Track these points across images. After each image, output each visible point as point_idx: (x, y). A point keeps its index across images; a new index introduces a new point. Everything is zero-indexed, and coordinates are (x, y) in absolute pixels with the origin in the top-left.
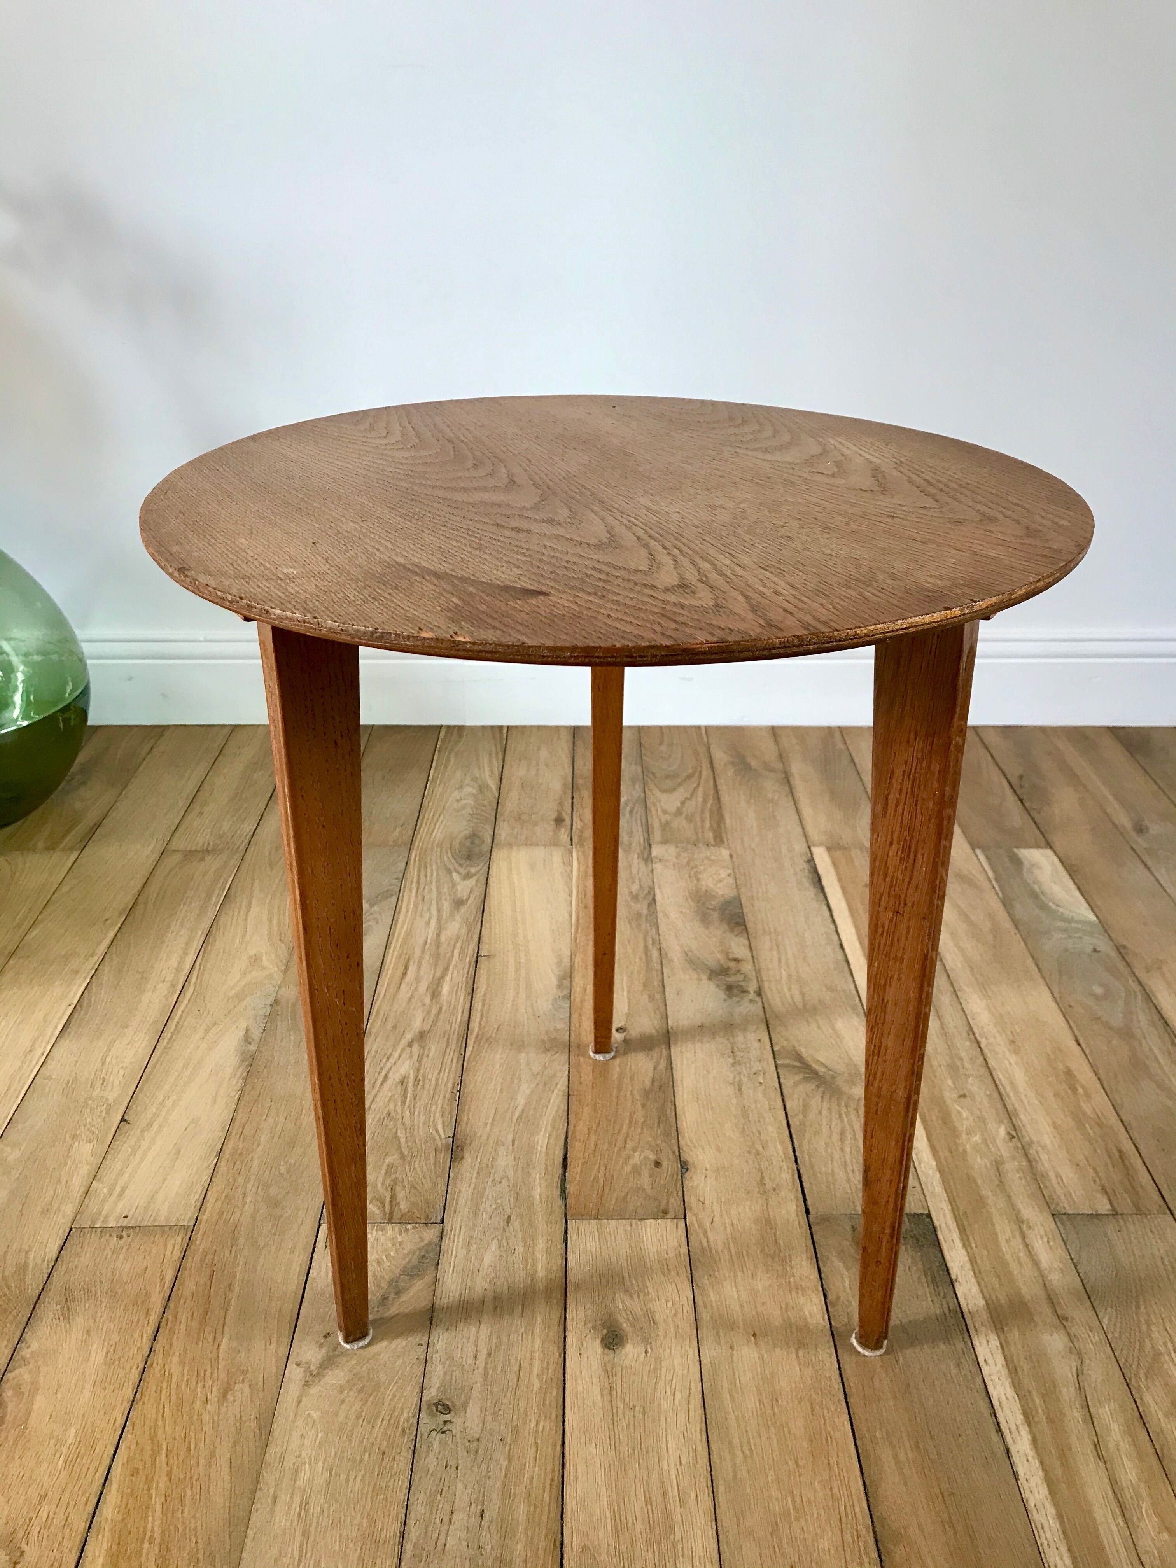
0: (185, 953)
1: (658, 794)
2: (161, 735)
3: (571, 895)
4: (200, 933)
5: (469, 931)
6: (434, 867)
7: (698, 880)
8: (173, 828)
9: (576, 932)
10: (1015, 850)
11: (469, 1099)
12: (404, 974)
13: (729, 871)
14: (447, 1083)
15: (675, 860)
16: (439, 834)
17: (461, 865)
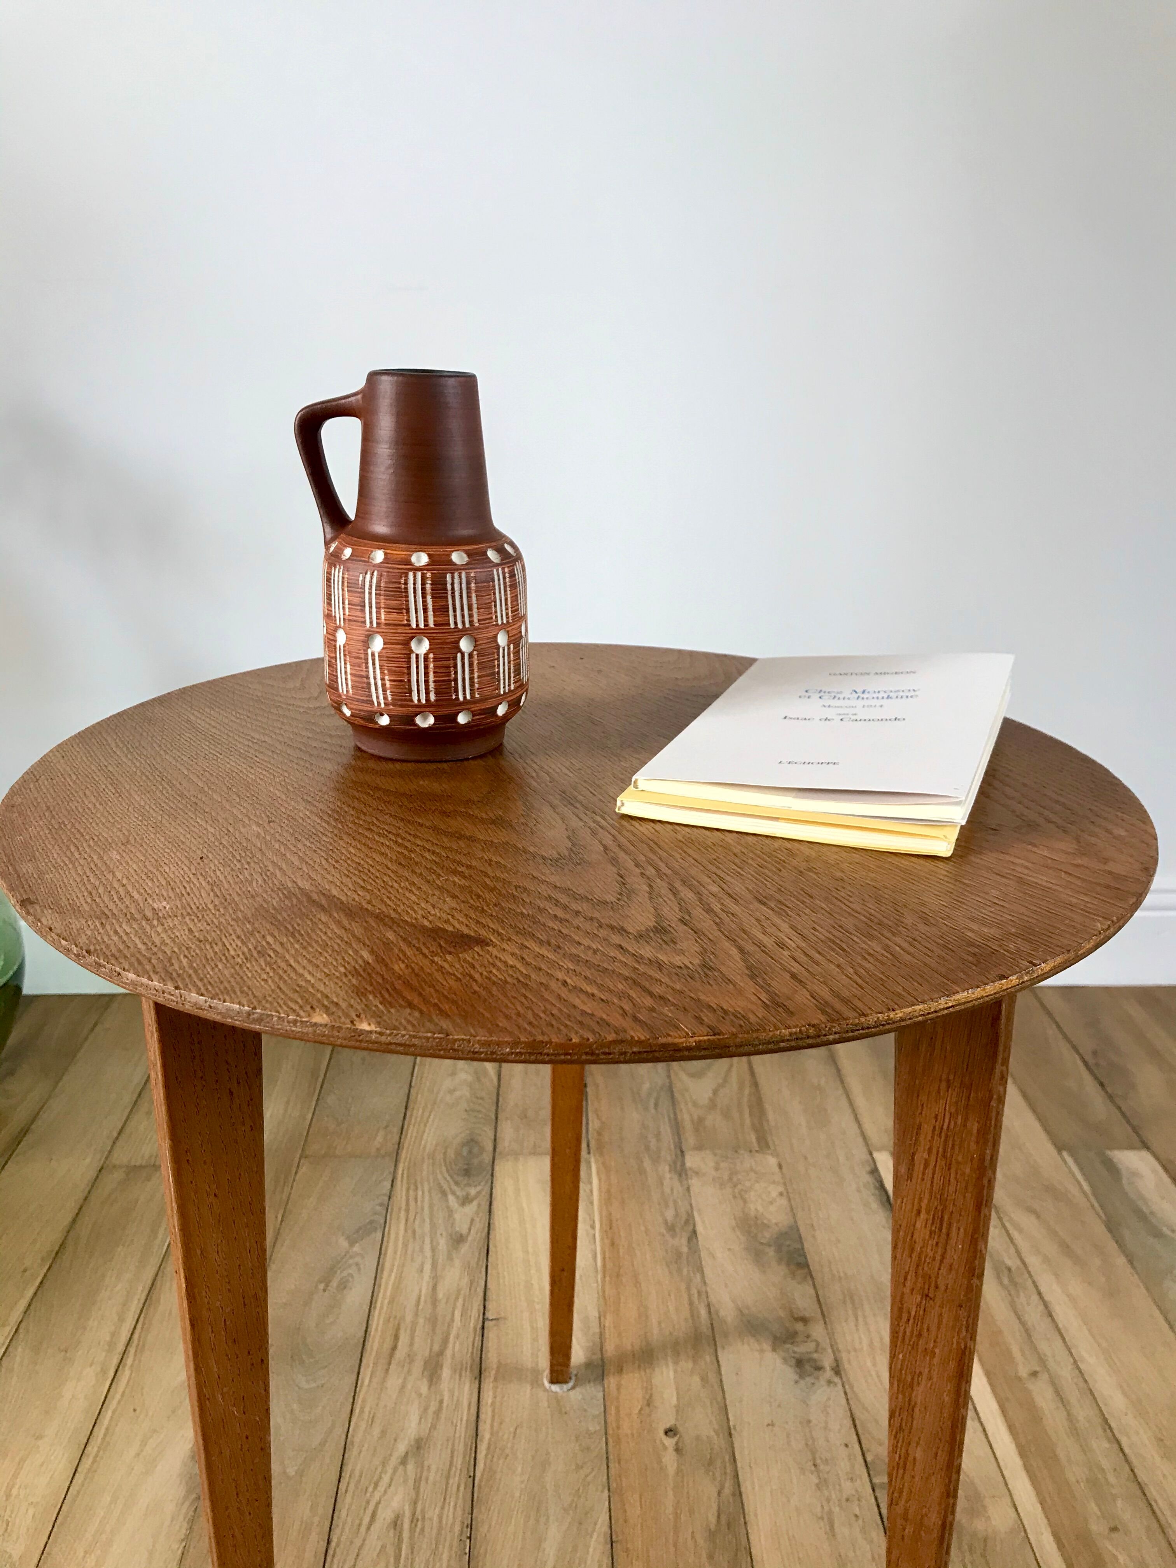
0: (121, 1319)
1: (684, 1077)
2: (107, 1006)
3: (593, 1227)
4: (140, 1288)
5: (472, 1282)
6: (426, 1188)
7: (745, 1202)
8: (115, 1134)
9: (604, 1281)
10: (1108, 1153)
11: (482, 1551)
12: (394, 1348)
13: (781, 1189)
14: (453, 1524)
15: (714, 1173)
16: (430, 1139)
17: (457, 1183)
